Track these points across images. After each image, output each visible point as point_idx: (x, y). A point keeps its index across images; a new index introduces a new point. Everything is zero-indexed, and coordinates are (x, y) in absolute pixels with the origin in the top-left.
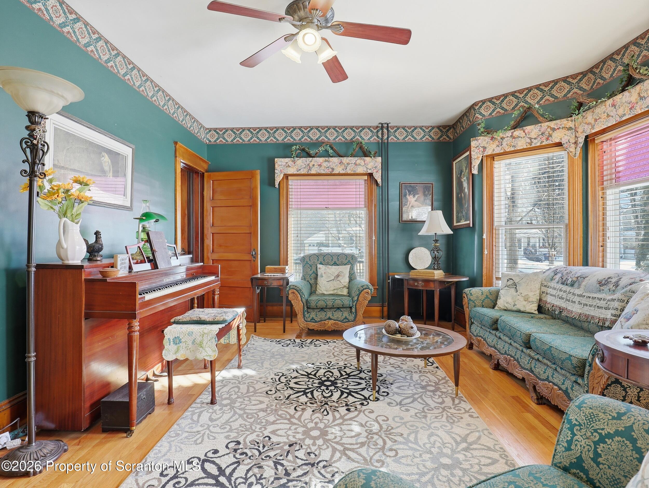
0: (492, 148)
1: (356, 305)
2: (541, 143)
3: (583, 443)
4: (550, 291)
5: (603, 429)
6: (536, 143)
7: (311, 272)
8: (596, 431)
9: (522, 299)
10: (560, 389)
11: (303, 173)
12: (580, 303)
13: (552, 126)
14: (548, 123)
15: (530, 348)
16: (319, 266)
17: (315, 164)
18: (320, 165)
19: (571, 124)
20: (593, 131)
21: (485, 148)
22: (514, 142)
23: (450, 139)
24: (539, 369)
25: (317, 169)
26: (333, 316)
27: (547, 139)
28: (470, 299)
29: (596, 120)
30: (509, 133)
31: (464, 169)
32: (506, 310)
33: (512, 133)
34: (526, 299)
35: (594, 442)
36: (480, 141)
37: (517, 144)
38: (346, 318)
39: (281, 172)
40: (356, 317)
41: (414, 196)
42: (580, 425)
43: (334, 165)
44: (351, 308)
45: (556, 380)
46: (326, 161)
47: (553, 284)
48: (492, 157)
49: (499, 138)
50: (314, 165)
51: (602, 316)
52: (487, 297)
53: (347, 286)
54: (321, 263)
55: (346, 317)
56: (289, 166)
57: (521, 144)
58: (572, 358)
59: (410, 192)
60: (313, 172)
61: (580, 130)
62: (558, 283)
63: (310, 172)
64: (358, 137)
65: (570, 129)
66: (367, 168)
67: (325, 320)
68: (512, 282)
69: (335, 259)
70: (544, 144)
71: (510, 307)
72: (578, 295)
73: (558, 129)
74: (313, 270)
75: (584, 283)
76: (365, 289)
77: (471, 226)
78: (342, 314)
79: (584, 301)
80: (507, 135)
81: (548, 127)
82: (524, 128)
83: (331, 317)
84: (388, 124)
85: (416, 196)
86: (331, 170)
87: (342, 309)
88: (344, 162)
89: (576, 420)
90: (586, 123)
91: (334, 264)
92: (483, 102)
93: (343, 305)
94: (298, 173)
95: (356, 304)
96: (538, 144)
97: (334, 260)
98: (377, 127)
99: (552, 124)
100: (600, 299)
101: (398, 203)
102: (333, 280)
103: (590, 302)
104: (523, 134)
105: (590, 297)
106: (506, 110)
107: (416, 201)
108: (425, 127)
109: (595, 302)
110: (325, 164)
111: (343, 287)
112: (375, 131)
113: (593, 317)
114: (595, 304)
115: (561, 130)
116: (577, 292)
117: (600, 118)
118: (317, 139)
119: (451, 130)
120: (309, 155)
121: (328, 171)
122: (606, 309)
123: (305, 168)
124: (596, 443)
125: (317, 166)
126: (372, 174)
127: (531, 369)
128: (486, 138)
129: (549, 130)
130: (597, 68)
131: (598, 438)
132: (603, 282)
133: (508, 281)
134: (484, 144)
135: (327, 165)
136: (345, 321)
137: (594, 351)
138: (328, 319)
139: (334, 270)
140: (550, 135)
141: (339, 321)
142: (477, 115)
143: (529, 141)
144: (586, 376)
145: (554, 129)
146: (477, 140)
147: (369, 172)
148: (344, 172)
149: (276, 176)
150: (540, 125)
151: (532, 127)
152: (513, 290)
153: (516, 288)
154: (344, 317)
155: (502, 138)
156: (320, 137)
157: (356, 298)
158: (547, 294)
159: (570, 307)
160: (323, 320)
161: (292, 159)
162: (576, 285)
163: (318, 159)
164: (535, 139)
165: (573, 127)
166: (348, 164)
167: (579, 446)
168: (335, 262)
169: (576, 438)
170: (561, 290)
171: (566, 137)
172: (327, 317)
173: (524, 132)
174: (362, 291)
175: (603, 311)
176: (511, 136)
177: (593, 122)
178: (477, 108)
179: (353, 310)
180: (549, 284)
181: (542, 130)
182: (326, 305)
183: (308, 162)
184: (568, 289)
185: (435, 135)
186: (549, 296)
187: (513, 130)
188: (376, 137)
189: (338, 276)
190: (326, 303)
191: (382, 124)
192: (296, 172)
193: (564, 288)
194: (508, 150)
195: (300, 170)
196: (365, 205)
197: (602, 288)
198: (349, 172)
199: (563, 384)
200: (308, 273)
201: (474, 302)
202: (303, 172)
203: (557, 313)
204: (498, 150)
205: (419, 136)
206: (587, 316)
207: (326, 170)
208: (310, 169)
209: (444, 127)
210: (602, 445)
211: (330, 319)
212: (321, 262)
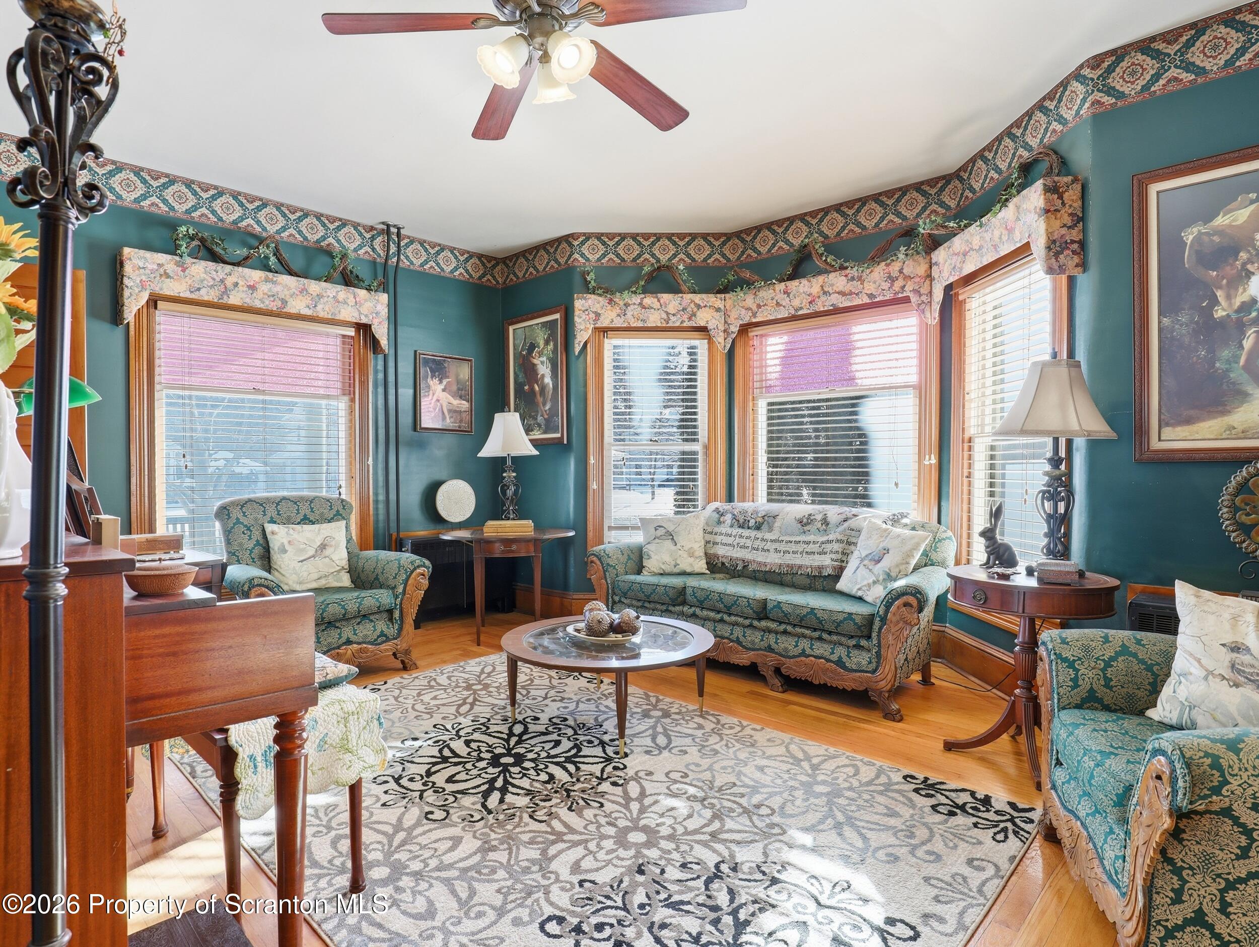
0: (609, 317)
1: (401, 604)
2: (682, 323)
3: (1090, 675)
4: (718, 539)
5: (1103, 655)
6: (675, 322)
7: (251, 545)
8: (1098, 659)
9: (685, 555)
10: (828, 660)
11: (206, 298)
12: (776, 550)
13: (697, 301)
14: (691, 296)
15: (767, 618)
16: (269, 527)
17: (241, 283)
18: (252, 288)
19: (719, 304)
20: (754, 320)
21: (598, 315)
22: (644, 314)
23: (498, 282)
24: (787, 644)
25: (244, 296)
26: (355, 634)
27: (690, 319)
28: (608, 564)
29: (759, 306)
30: (636, 299)
31: (542, 343)
32: (661, 574)
33: (642, 299)
34: (691, 554)
35: (1101, 670)
36: (590, 301)
37: (648, 317)
38: (382, 634)
39: (143, 288)
40: (400, 629)
41: (441, 382)
42: (1080, 659)
43: (287, 293)
44: (390, 612)
45: (818, 652)
46: (267, 280)
47: (724, 529)
48: (605, 331)
49: (621, 303)
50: (236, 285)
51: (816, 564)
52: (629, 558)
53: (347, 567)
54: (272, 521)
55: (382, 632)
56: (167, 276)
57: (654, 319)
58: (853, 617)
59: (432, 371)
60: (234, 299)
61: (734, 314)
62: (732, 526)
63: (225, 300)
64: (331, 240)
65: (718, 310)
66: (360, 313)
67: (339, 647)
68: (664, 531)
69: (305, 509)
70: (685, 325)
71: (668, 569)
72: (772, 541)
73: (705, 306)
74: (254, 538)
75: (776, 525)
76: (418, 567)
77: (565, 442)
78: (374, 627)
79: (782, 547)
80: (634, 301)
81: (692, 301)
82: (659, 295)
83: (353, 638)
84: (399, 229)
85: (445, 382)
86: (279, 304)
87: (372, 617)
88: (311, 290)
89: (1073, 656)
90: (743, 307)
91: (302, 520)
92: (588, 236)
93: (379, 608)
94: (193, 296)
95: (402, 600)
96: (678, 324)
97: (302, 513)
98: (372, 228)
99: (698, 298)
100: (808, 543)
101: (411, 391)
102: (313, 556)
103: (794, 547)
104: (656, 305)
105: (791, 542)
106: (623, 260)
107: (444, 390)
108: (459, 250)
109: (800, 548)
110: (264, 288)
111: (338, 571)
112: (368, 236)
113: (800, 567)
114: (801, 550)
115: (707, 309)
116: (768, 536)
117: (766, 305)
118: (235, 222)
119: (499, 267)
120: (215, 258)
121: (274, 306)
122: (820, 553)
123: (212, 287)
124: (1104, 670)
125: (245, 289)
126: (370, 326)
127: (769, 646)
128: (601, 299)
129: (692, 305)
130: (748, 235)
131: (1103, 664)
132: (805, 520)
133: (656, 530)
134: (597, 308)
135: (270, 290)
136: (379, 640)
137: (888, 601)
138: (345, 644)
139: (311, 534)
140: (694, 315)
141: (370, 643)
142: (576, 256)
143: (664, 316)
144: (874, 635)
145: (699, 307)
146: (585, 299)
147: (364, 320)
148: (308, 312)
149: (126, 293)
150: (680, 295)
151: (671, 296)
152: (668, 544)
153: (673, 539)
154: (378, 633)
155: (627, 305)
156: (241, 219)
157: (400, 589)
158: (717, 544)
159: (760, 557)
160: (334, 649)
161: (177, 258)
162: (765, 527)
163: (247, 271)
164: (674, 315)
165: (722, 308)
166: (320, 296)
167: (1087, 679)
168: (305, 515)
169: (1080, 673)
170: (741, 537)
171: (714, 321)
172: (344, 640)
173: (659, 301)
174: (412, 572)
175: (817, 557)
176: (640, 304)
177: (754, 308)
178: (576, 243)
179: (397, 614)
180: (716, 530)
181: (684, 304)
182: (343, 611)
183: (221, 275)
184: (753, 533)
185: (474, 270)
186: (719, 546)
187: (643, 296)
188: (369, 250)
189: (323, 546)
190: (343, 607)
191: (388, 226)
192: (187, 295)
193: (746, 532)
194: (635, 325)
195: (199, 289)
196: (343, 390)
197: (806, 528)
198: (322, 314)
199: (832, 653)
200: (246, 546)
201: (614, 568)
202: (206, 295)
203: (739, 568)
204: (619, 323)
205: (448, 266)
206: (791, 567)
207: (267, 302)
208: (226, 292)
209: (490, 258)
210: (1109, 669)
211: (349, 642)
212: (272, 518)
